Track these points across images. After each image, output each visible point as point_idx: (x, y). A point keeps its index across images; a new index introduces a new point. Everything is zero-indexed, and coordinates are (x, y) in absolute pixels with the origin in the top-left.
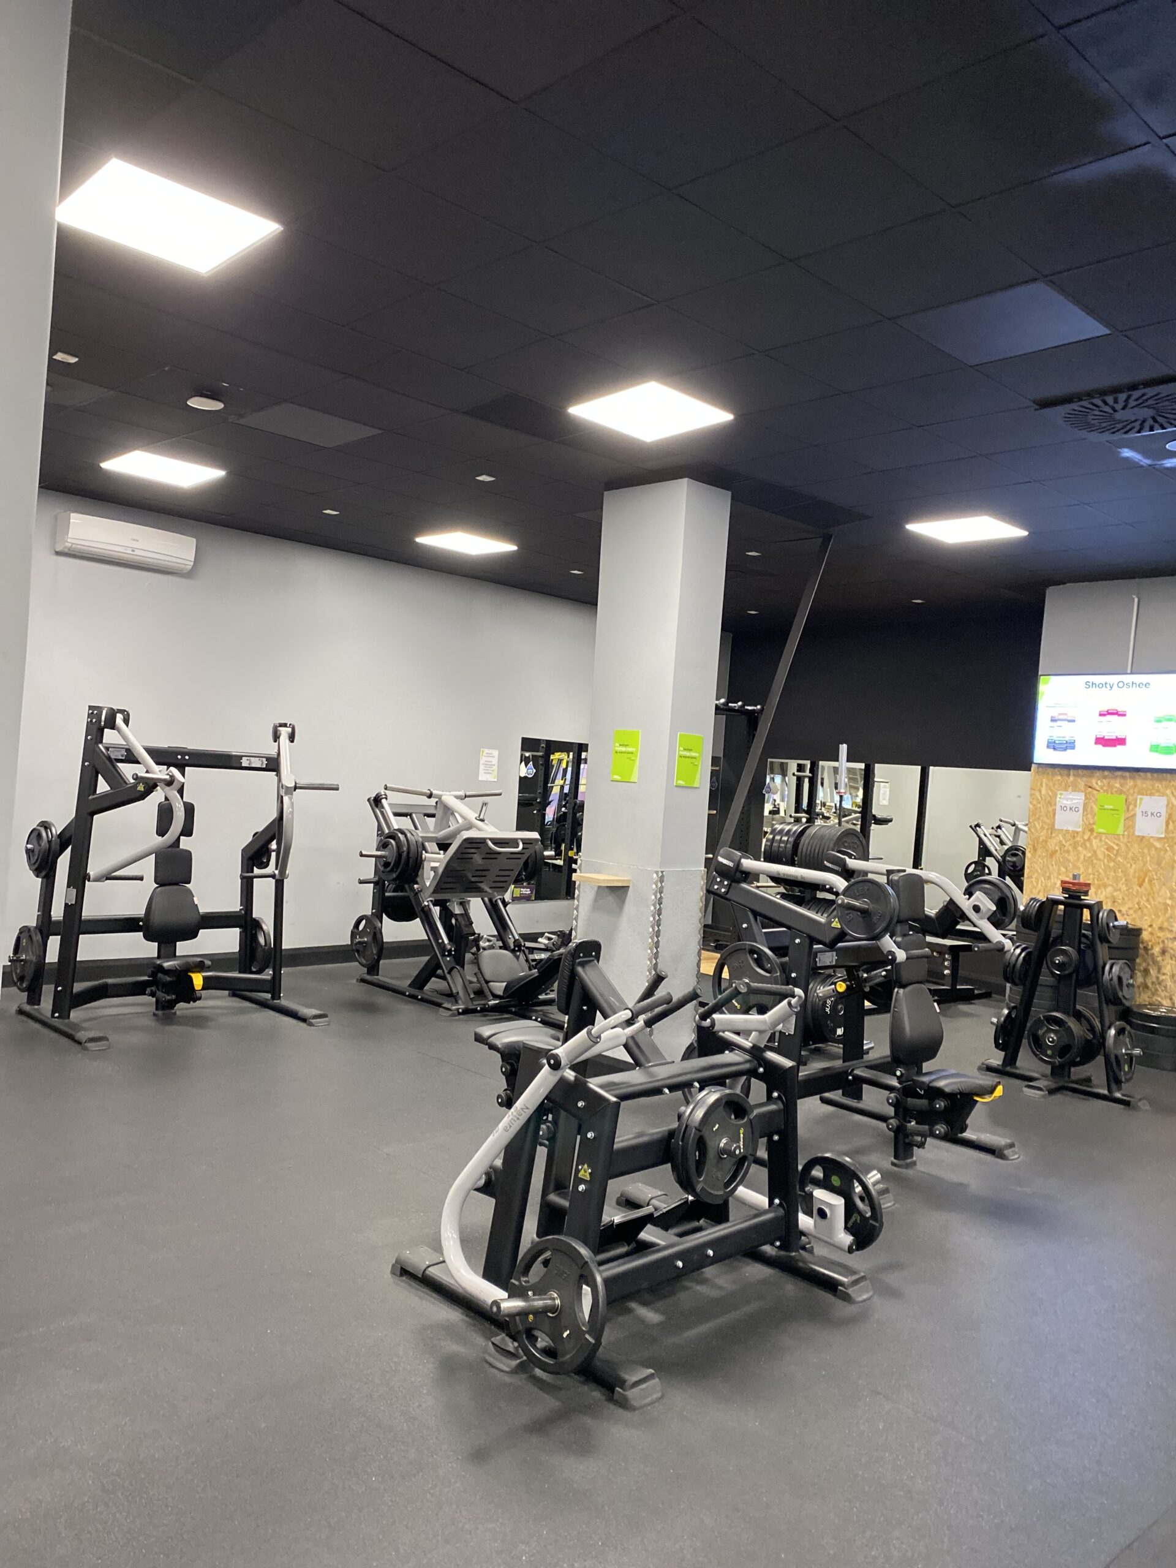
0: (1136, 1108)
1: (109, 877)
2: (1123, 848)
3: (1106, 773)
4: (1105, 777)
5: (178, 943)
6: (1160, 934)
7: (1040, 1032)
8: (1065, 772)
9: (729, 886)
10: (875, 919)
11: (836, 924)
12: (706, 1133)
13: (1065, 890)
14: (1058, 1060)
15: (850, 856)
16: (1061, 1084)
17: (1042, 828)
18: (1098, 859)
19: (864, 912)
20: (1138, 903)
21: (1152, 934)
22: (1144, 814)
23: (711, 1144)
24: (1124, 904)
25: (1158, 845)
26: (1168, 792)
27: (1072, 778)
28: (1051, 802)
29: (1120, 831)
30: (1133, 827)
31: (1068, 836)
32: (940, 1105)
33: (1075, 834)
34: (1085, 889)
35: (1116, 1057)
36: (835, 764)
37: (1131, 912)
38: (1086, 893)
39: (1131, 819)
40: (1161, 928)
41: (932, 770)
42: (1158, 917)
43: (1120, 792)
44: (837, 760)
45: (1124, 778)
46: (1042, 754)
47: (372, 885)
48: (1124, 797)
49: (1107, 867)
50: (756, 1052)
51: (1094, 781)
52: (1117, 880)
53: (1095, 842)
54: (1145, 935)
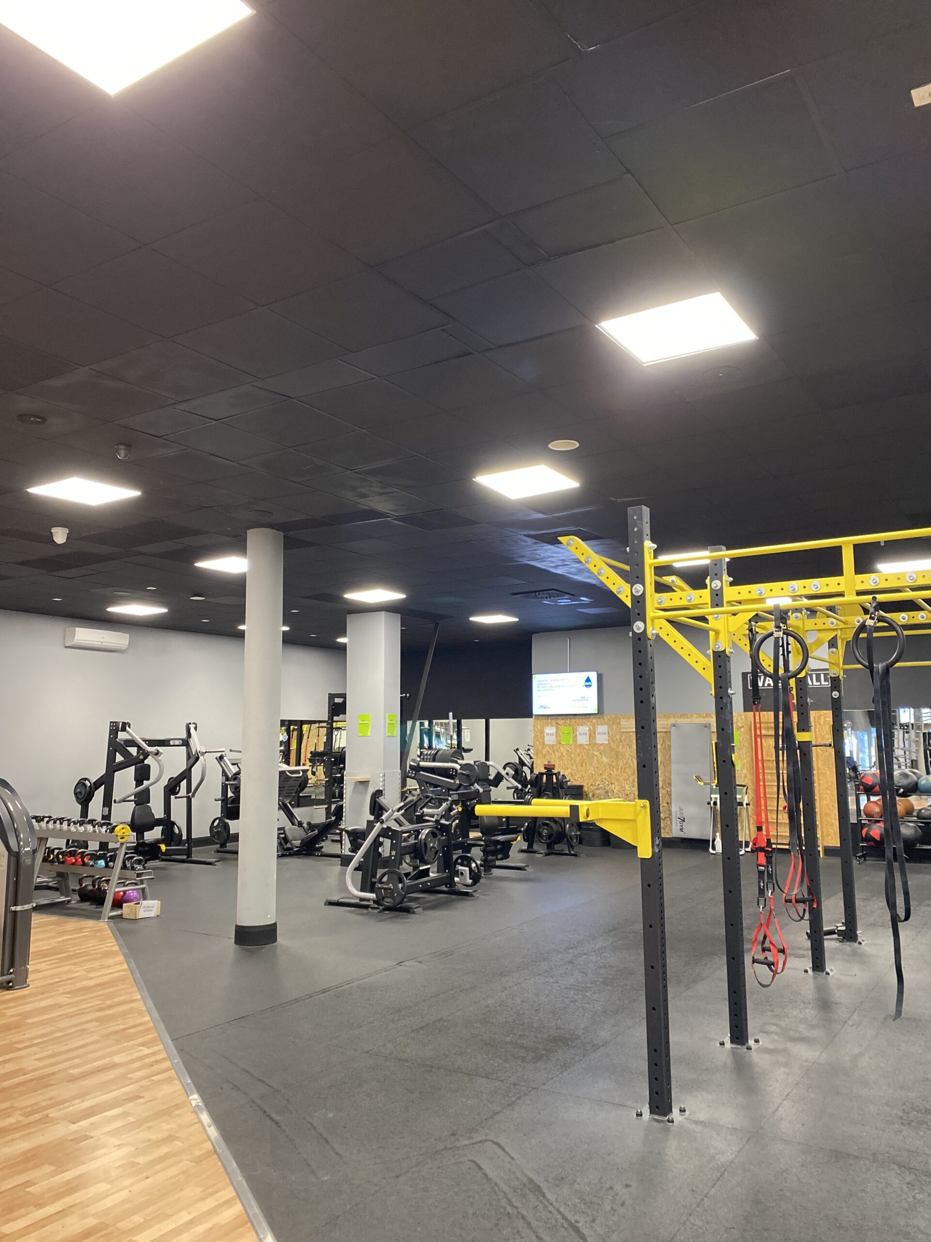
0: (580, 856)
1: (124, 801)
2: (573, 750)
3: (564, 717)
4: (563, 719)
5: (145, 833)
6: (591, 787)
7: (541, 830)
8: (547, 718)
9: (415, 774)
10: (471, 777)
11: (458, 782)
12: (426, 841)
13: (545, 768)
14: (548, 841)
15: (459, 759)
16: (551, 852)
17: (539, 745)
18: (564, 756)
19: (467, 776)
20: (582, 775)
21: (588, 788)
22: (580, 734)
23: (428, 845)
24: (576, 775)
25: (587, 747)
26: (589, 723)
27: (550, 720)
28: (542, 732)
29: (571, 743)
30: (576, 740)
31: (551, 747)
32: (499, 847)
33: (553, 746)
34: (553, 767)
35: (570, 836)
36: (447, 721)
37: (579, 779)
38: (554, 769)
39: (575, 737)
40: (591, 785)
41: (491, 720)
42: (589, 779)
43: (570, 725)
44: (448, 719)
45: (571, 719)
46: (536, 710)
47: (220, 802)
48: (571, 727)
49: (568, 760)
50: (437, 821)
51: (559, 721)
52: (572, 765)
53: (562, 749)
54: (585, 789)
